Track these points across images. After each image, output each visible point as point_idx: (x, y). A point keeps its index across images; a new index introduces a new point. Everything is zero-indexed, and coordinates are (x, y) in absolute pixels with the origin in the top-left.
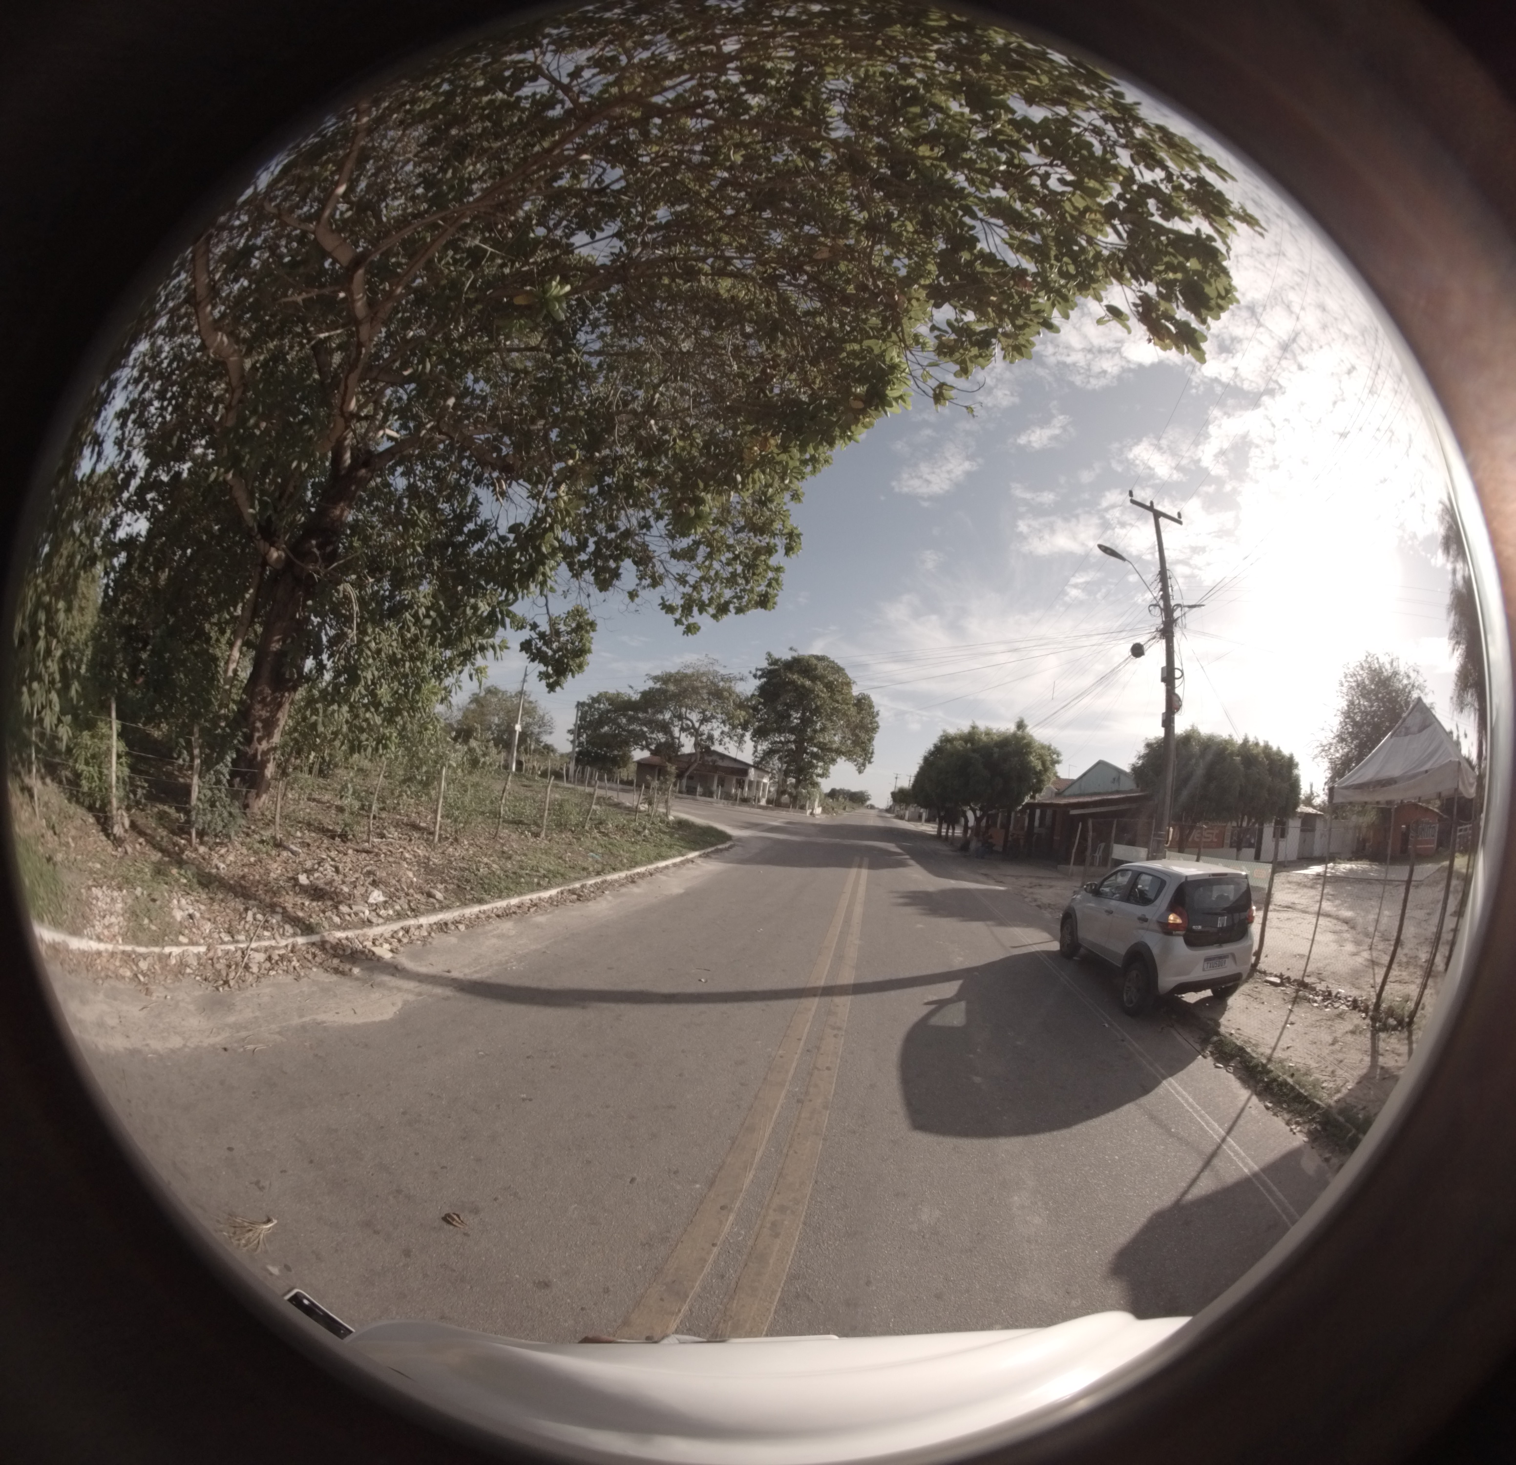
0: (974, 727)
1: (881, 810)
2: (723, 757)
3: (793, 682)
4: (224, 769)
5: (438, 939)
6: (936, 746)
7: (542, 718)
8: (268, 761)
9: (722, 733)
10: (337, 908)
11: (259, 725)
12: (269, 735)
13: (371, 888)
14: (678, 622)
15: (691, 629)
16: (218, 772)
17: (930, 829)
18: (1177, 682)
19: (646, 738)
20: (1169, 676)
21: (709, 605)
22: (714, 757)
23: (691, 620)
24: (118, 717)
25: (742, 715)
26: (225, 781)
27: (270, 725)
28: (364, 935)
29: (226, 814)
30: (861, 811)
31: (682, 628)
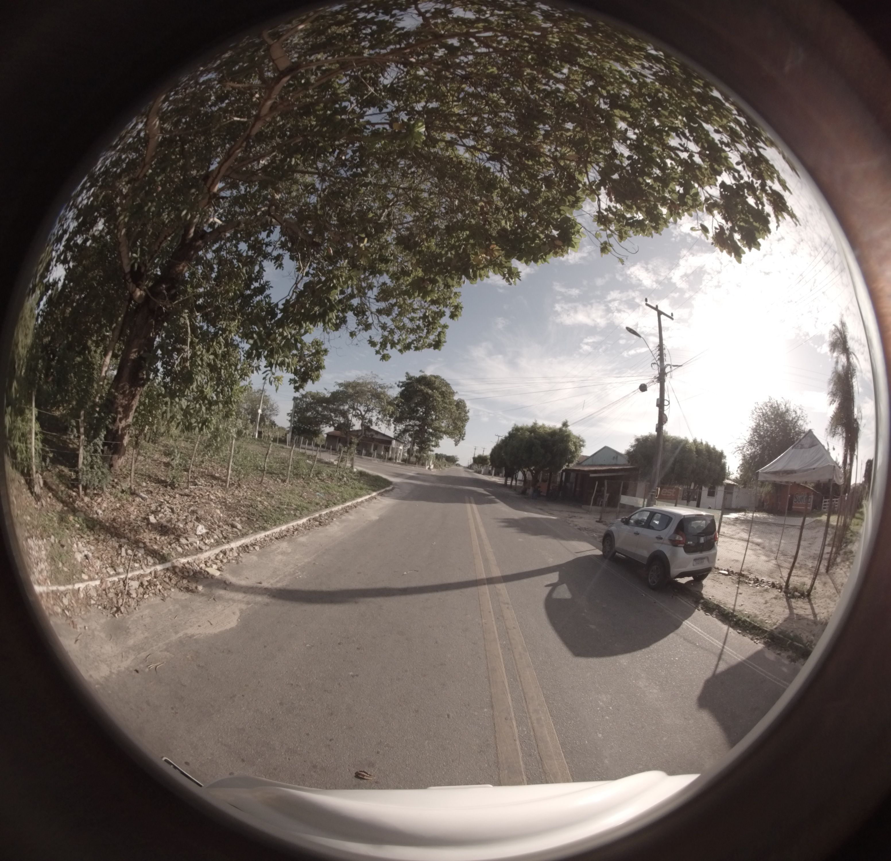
0: (535, 424)
1: (465, 467)
2: (377, 433)
3: (421, 391)
4: (99, 441)
5: (245, 558)
6: (509, 433)
7: (272, 406)
8: (125, 434)
9: (378, 418)
10: (178, 540)
11: (120, 409)
12: (126, 416)
13: (196, 523)
14: (377, 352)
15: (385, 357)
16: (95, 444)
17: (499, 480)
18: (666, 408)
19: (333, 420)
20: (661, 404)
21: (397, 344)
22: (372, 433)
23: (385, 352)
24: (36, 406)
25: (391, 408)
26: (100, 451)
27: (127, 409)
28: (199, 559)
29: (100, 473)
30: (454, 467)
31: (379, 356)
